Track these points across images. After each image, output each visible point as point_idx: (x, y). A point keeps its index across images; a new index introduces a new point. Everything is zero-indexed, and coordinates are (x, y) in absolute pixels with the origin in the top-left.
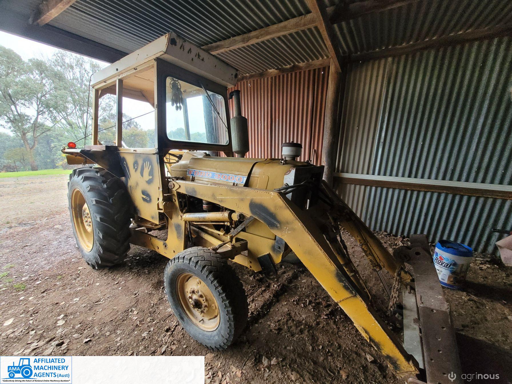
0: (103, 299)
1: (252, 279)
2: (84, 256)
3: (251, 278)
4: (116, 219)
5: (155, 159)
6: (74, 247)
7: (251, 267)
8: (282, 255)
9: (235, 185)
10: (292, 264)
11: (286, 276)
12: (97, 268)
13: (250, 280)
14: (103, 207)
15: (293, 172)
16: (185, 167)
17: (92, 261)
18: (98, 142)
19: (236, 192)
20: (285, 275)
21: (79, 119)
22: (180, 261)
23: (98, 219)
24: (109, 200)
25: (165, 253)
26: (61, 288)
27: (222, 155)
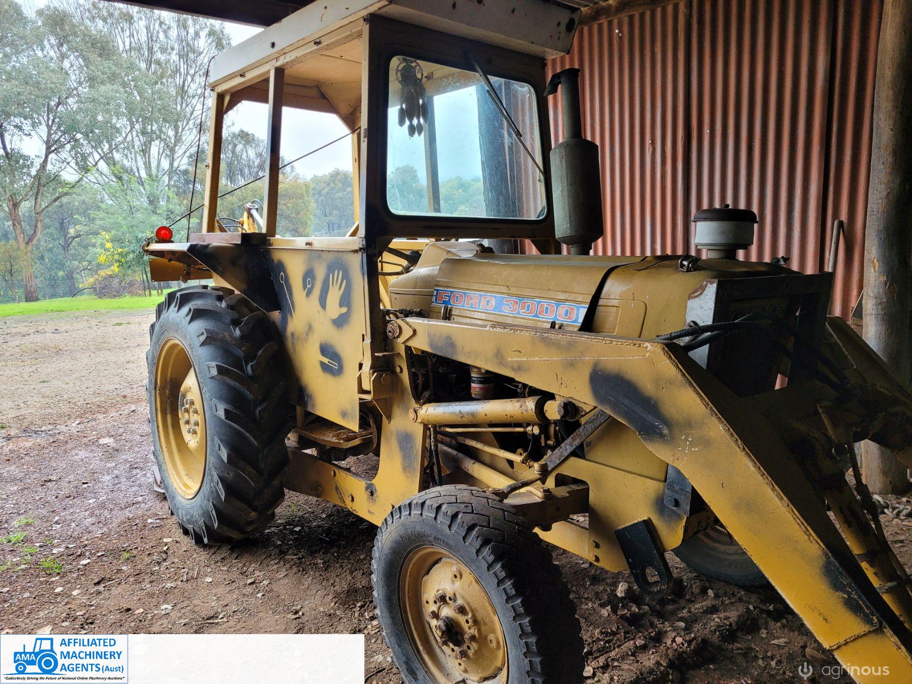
0: (224, 613)
1: (606, 614)
2: (178, 509)
3: (605, 612)
4: (258, 418)
5: (356, 263)
6: (147, 491)
7: (597, 559)
8: (684, 524)
9: (557, 327)
10: (744, 587)
11: (716, 619)
12: (206, 540)
13: (601, 617)
14: (232, 383)
15: (711, 290)
16: (427, 282)
17: (196, 522)
18: (216, 225)
19: (557, 345)
20: (715, 616)
21: (139, 158)
22: (413, 512)
23: (221, 414)
24: (246, 366)
25: (369, 512)
26: (131, 579)
27: (531, 250)
